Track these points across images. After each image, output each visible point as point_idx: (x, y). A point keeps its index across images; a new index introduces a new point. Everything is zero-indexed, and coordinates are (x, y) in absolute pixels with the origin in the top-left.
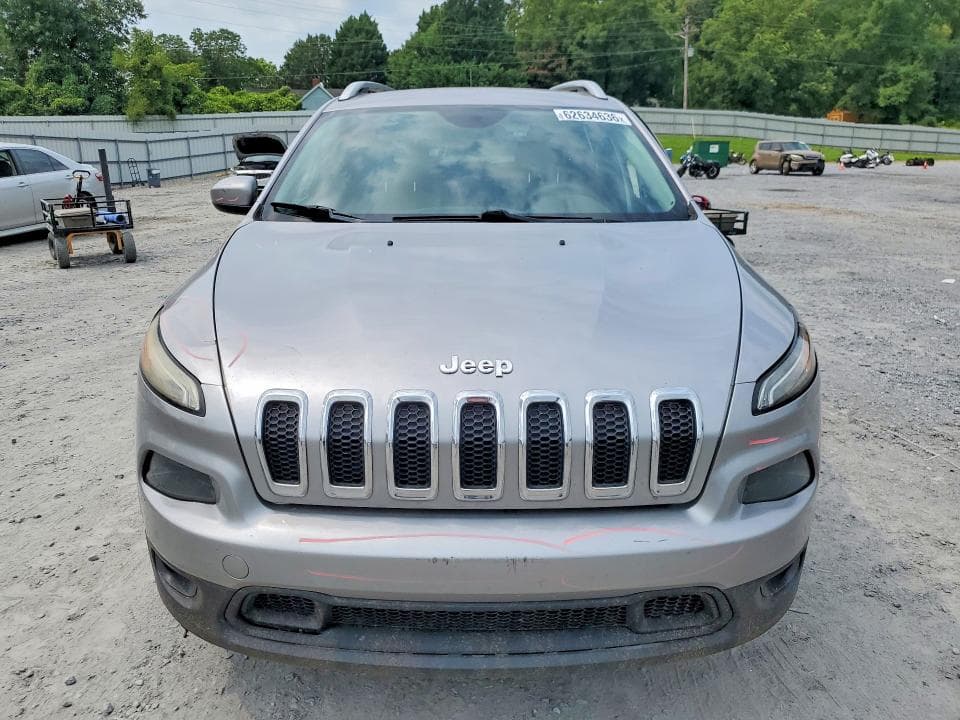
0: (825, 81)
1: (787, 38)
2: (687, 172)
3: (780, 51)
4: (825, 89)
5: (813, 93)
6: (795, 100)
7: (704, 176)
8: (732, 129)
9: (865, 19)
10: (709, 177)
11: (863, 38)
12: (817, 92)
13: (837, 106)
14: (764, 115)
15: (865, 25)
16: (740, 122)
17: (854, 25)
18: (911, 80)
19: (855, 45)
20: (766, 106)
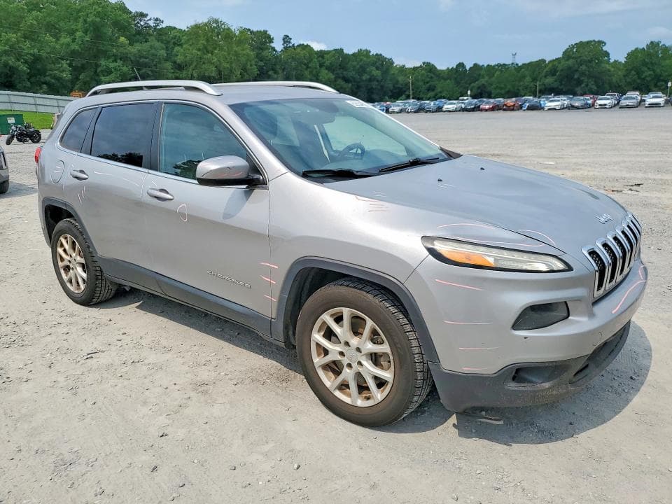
0: (63, 71)
1: (26, 37)
2: (15, 139)
3: (24, 47)
4: (66, 75)
5: (58, 79)
6: (45, 83)
7: (30, 141)
8: (9, 104)
9: (77, 30)
10: (34, 142)
11: (80, 42)
12: (61, 78)
13: (76, 88)
14: (24, 94)
15: (78, 34)
16: (13, 99)
17: (72, 33)
18: (119, 73)
19: (75, 47)
20: (25, 87)
